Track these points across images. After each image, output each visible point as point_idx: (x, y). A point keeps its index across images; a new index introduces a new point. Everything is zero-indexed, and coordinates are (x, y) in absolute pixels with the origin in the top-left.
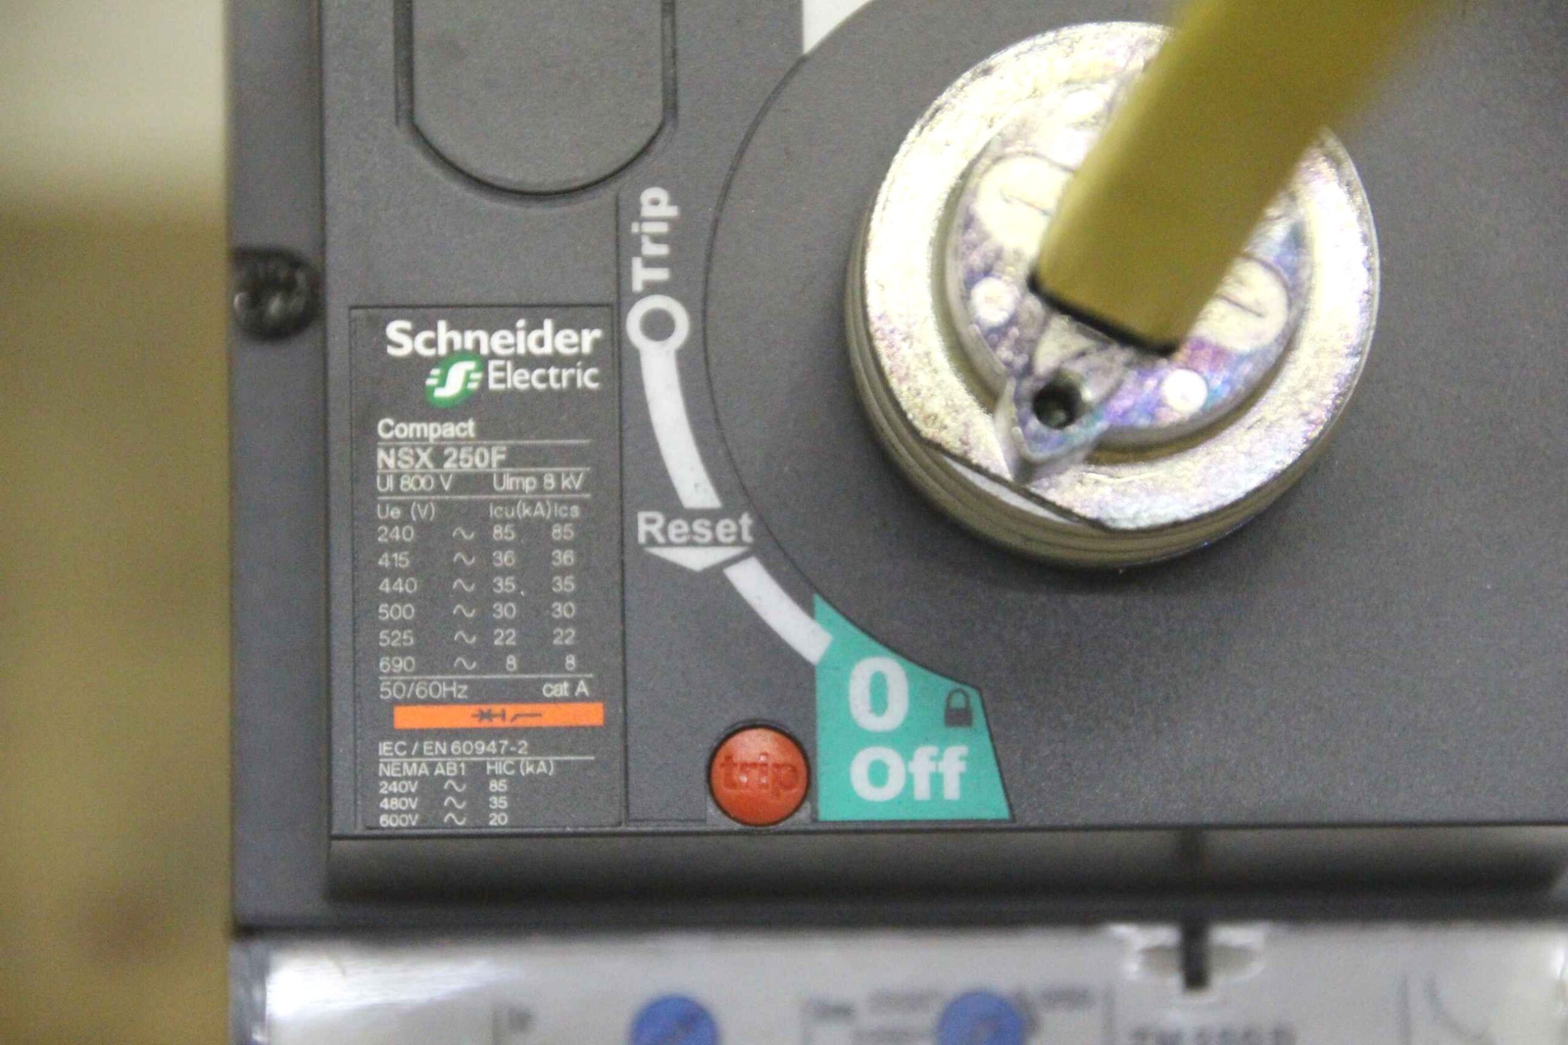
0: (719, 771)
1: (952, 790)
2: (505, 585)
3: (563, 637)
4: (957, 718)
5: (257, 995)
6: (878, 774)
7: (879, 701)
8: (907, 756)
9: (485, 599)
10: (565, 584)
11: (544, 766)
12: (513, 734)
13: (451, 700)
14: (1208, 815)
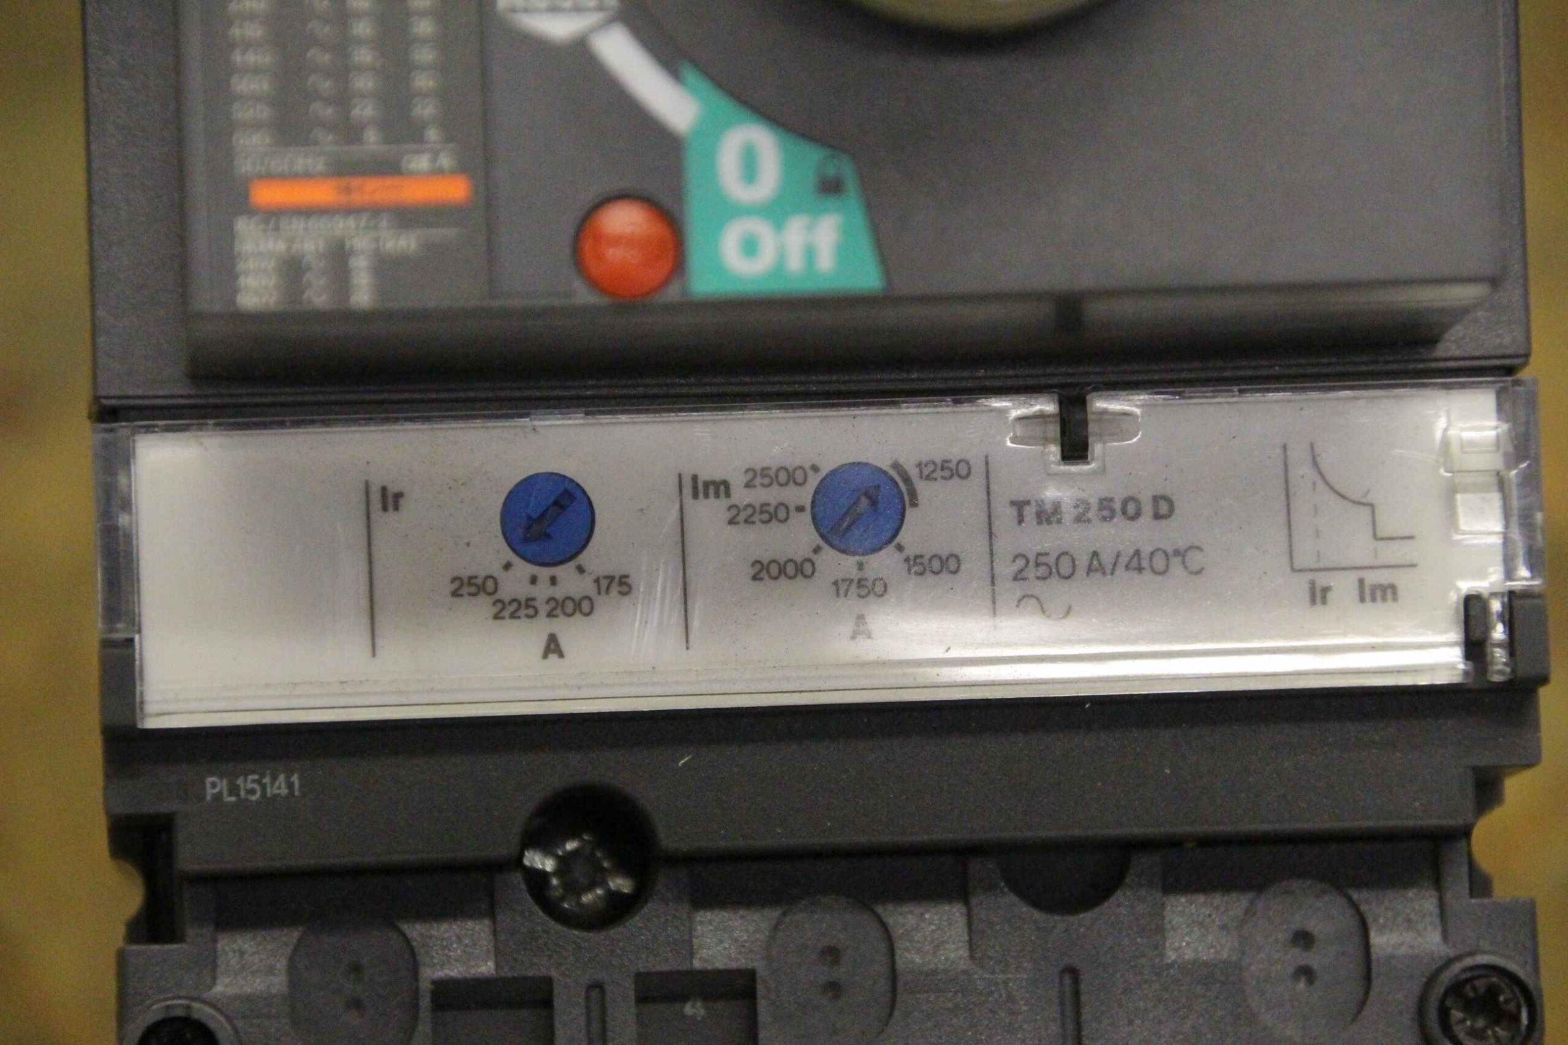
0: (587, 245)
1: (826, 262)
2: (364, 56)
3: (425, 110)
4: (830, 187)
5: (122, 480)
6: (750, 247)
7: (750, 169)
8: (779, 225)
9: (343, 72)
10: (425, 55)
11: (406, 243)
12: (376, 211)
13: (308, 175)
14: (1086, 281)
